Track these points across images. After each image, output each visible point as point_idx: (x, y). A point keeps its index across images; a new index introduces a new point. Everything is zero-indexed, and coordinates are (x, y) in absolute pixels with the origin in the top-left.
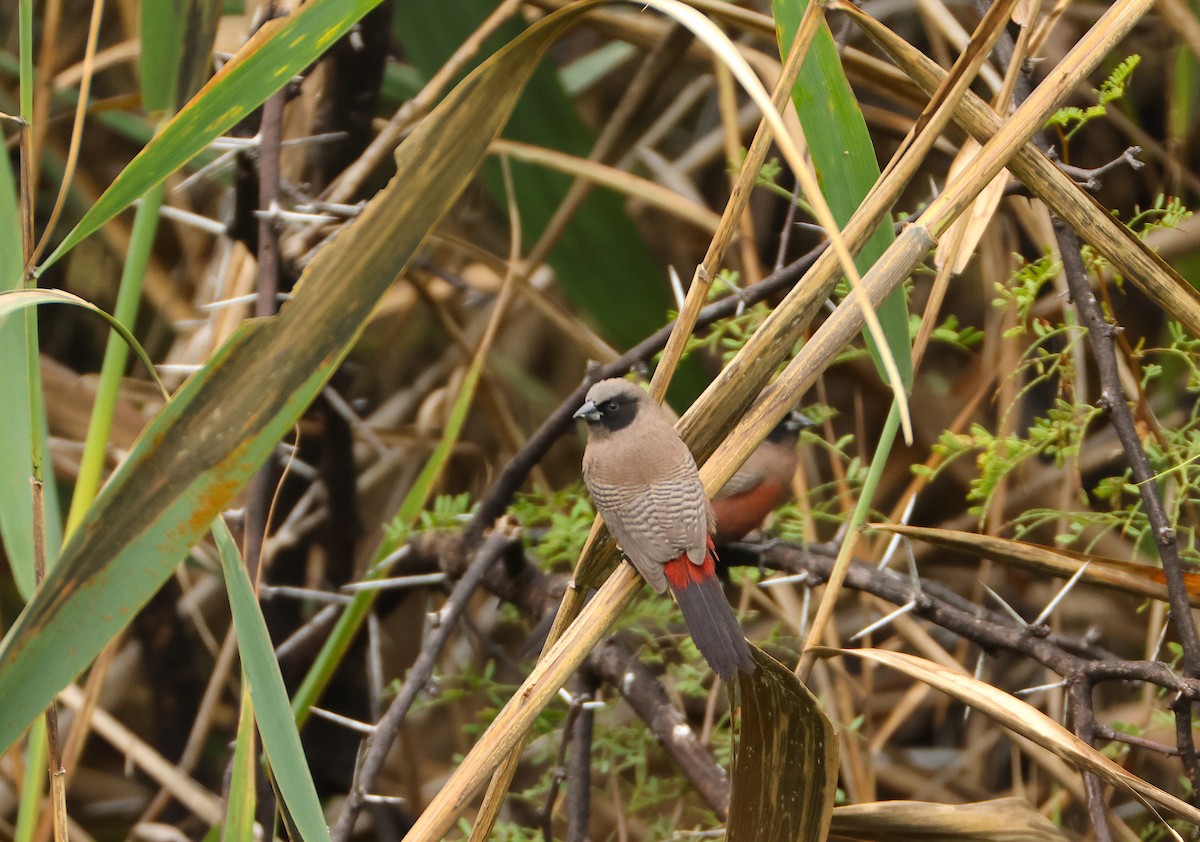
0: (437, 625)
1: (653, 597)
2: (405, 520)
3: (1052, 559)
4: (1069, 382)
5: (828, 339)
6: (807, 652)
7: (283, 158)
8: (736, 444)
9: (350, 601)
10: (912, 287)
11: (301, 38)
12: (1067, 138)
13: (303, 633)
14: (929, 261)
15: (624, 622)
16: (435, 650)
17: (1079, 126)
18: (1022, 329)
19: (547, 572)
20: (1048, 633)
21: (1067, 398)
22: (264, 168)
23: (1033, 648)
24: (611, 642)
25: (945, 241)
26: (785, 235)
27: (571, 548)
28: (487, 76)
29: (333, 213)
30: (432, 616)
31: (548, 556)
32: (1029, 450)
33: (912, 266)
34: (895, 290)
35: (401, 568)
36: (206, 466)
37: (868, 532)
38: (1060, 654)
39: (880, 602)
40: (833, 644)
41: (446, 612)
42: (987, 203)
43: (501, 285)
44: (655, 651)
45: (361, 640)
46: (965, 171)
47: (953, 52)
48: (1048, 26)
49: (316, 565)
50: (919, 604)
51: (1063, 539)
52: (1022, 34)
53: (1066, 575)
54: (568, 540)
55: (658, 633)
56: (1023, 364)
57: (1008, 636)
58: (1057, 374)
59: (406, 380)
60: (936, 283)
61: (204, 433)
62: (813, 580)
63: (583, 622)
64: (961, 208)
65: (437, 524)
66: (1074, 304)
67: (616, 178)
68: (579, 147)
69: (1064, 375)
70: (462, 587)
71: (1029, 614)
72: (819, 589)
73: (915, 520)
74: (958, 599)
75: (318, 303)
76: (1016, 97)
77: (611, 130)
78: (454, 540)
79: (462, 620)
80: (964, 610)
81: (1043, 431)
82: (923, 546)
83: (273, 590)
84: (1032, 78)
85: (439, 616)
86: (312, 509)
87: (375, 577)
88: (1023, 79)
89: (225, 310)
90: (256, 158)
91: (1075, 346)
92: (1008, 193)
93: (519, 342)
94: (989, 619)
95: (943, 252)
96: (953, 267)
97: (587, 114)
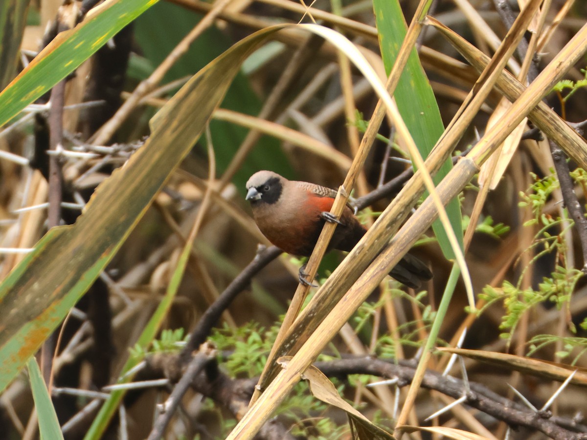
0: (163, 412)
1: (300, 394)
2: (143, 346)
3: (553, 369)
4: (563, 254)
5: (411, 230)
6: (398, 429)
7: (65, 117)
8: (353, 297)
9: (107, 397)
10: (463, 198)
11: (81, 43)
12: (564, 100)
13: (78, 417)
14: (475, 182)
15: (282, 410)
16: (162, 428)
17: (572, 92)
18: (535, 221)
19: (233, 378)
20: (550, 416)
21: (561, 264)
22: (53, 124)
23: (541, 426)
24: (274, 423)
25: (485, 169)
26: (384, 166)
27: (248, 363)
28: (208, 75)
29: (96, 152)
30: (160, 406)
31: (233, 368)
32: (540, 298)
33: (464, 184)
34: (453, 199)
35: (141, 376)
36: (29, 319)
37: (436, 353)
38: (558, 429)
39: (444, 397)
40: (414, 424)
41: (169, 403)
42: (511, 145)
43: (203, 196)
44: (301, 428)
45: (114, 422)
46: (497, 124)
47: (491, 52)
48: (549, 32)
49: (86, 374)
50: (469, 397)
51: (560, 354)
52: (533, 38)
53: (561, 380)
54: (246, 358)
55: (304, 417)
56: (535, 242)
57: (525, 418)
58: (555, 249)
59: (143, 257)
60: (479, 195)
61: (28, 298)
62: (402, 383)
63: (256, 410)
64: (495, 147)
65: (163, 348)
66: (566, 208)
67: (276, 129)
68: (252, 109)
69: (559, 249)
70: (179, 388)
71: (539, 404)
72: (405, 388)
73: (465, 345)
74: (494, 395)
75: (100, 217)
76: (529, 77)
77: (273, 99)
78: (173, 358)
79: (179, 409)
80: (497, 401)
81: (547, 286)
82: (471, 361)
83: (59, 390)
84: (539, 66)
85: (164, 406)
86: (83, 339)
87: (124, 381)
88: (534, 66)
89: (28, 213)
90: (48, 117)
91: (566, 232)
92: (524, 138)
93: (213, 233)
94: (513, 407)
95: (483, 176)
96: (489, 185)
97: (256, 87)
